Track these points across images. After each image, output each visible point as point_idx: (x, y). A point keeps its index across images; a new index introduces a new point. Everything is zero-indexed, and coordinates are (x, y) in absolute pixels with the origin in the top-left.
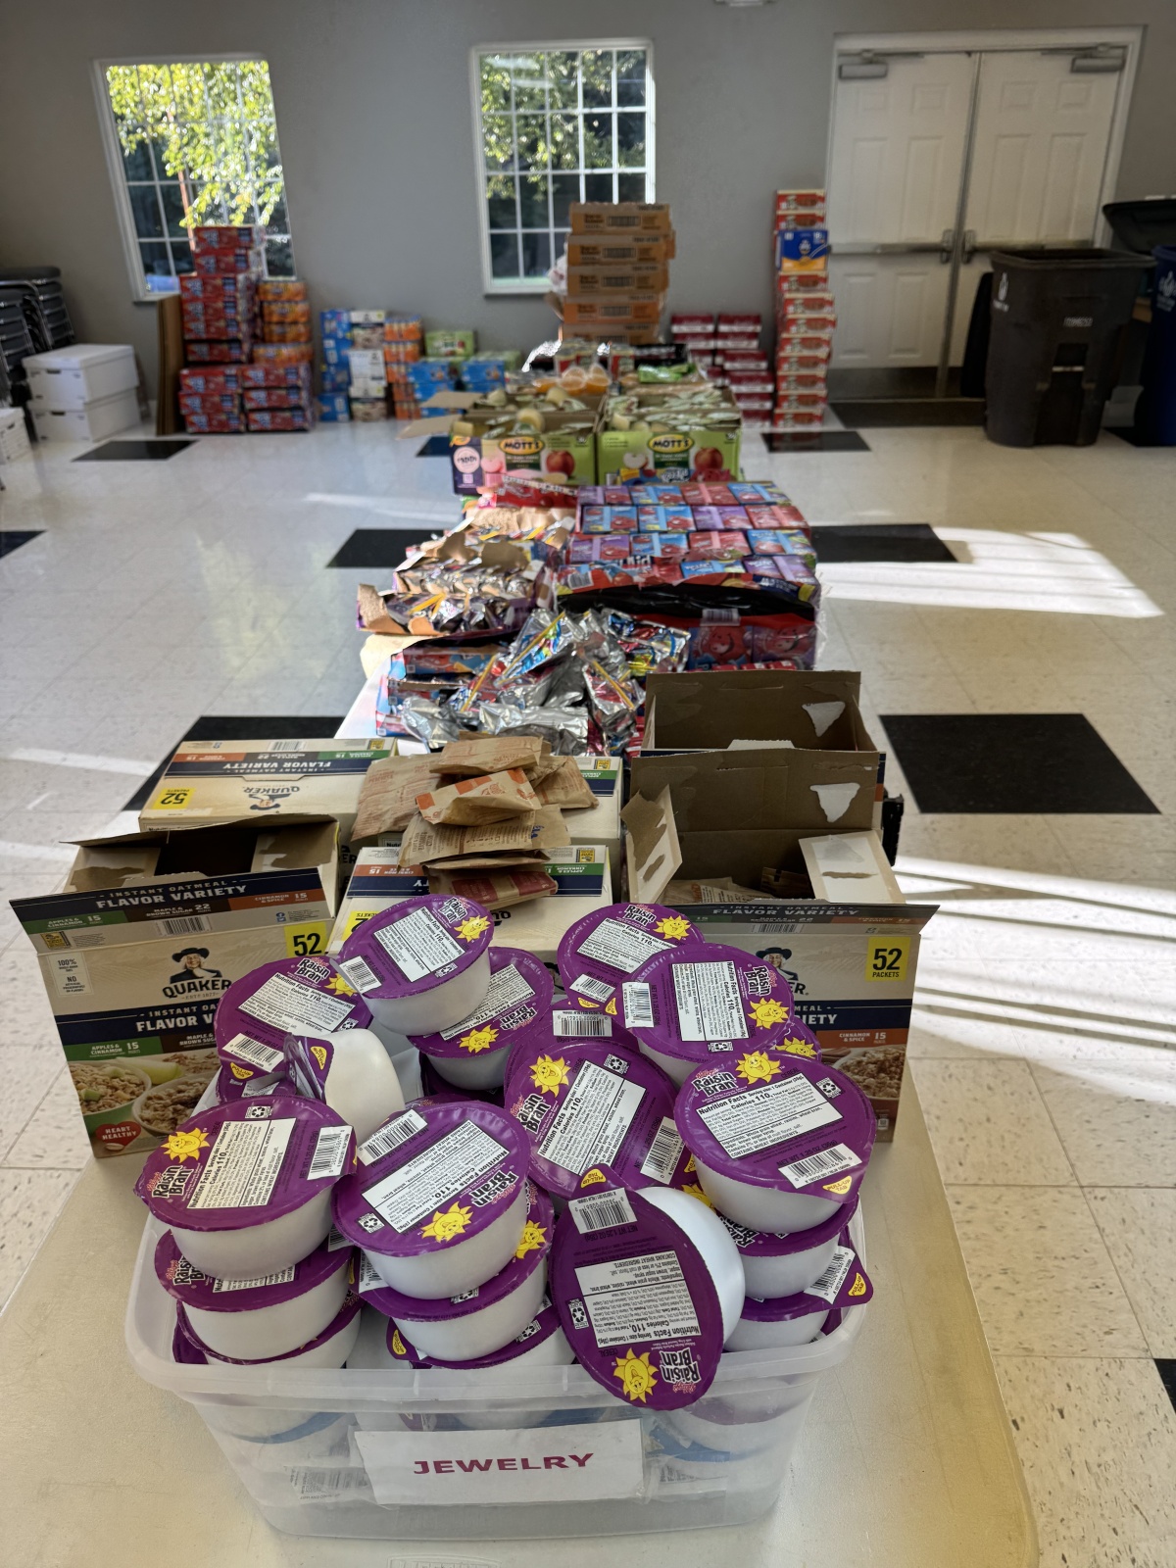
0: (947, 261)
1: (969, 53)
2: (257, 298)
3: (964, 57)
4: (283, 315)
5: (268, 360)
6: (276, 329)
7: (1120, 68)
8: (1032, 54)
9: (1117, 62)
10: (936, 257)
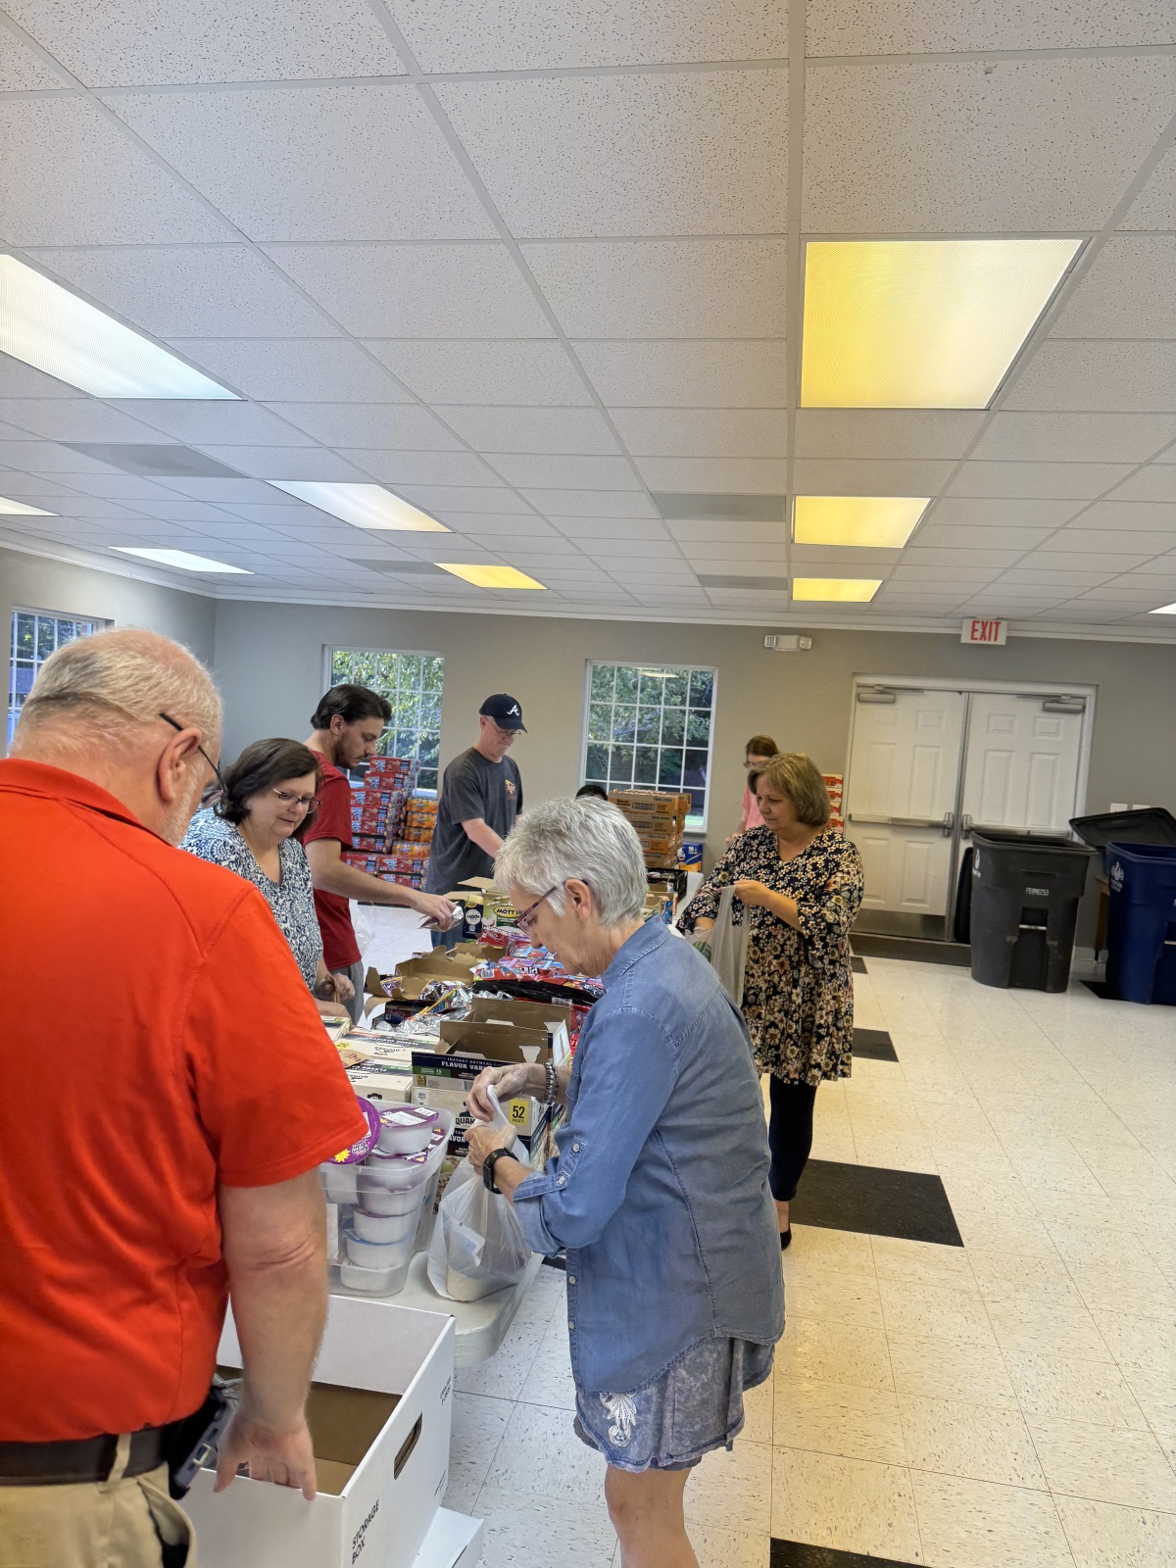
0: (948, 836)
1: (960, 692)
2: (404, 809)
3: (957, 694)
4: (422, 823)
5: (402, 853)
6: (414, 832)
7: (1083, 710)
8: (1012, 696)
9: (1080, 707)
10: (940, 832)
